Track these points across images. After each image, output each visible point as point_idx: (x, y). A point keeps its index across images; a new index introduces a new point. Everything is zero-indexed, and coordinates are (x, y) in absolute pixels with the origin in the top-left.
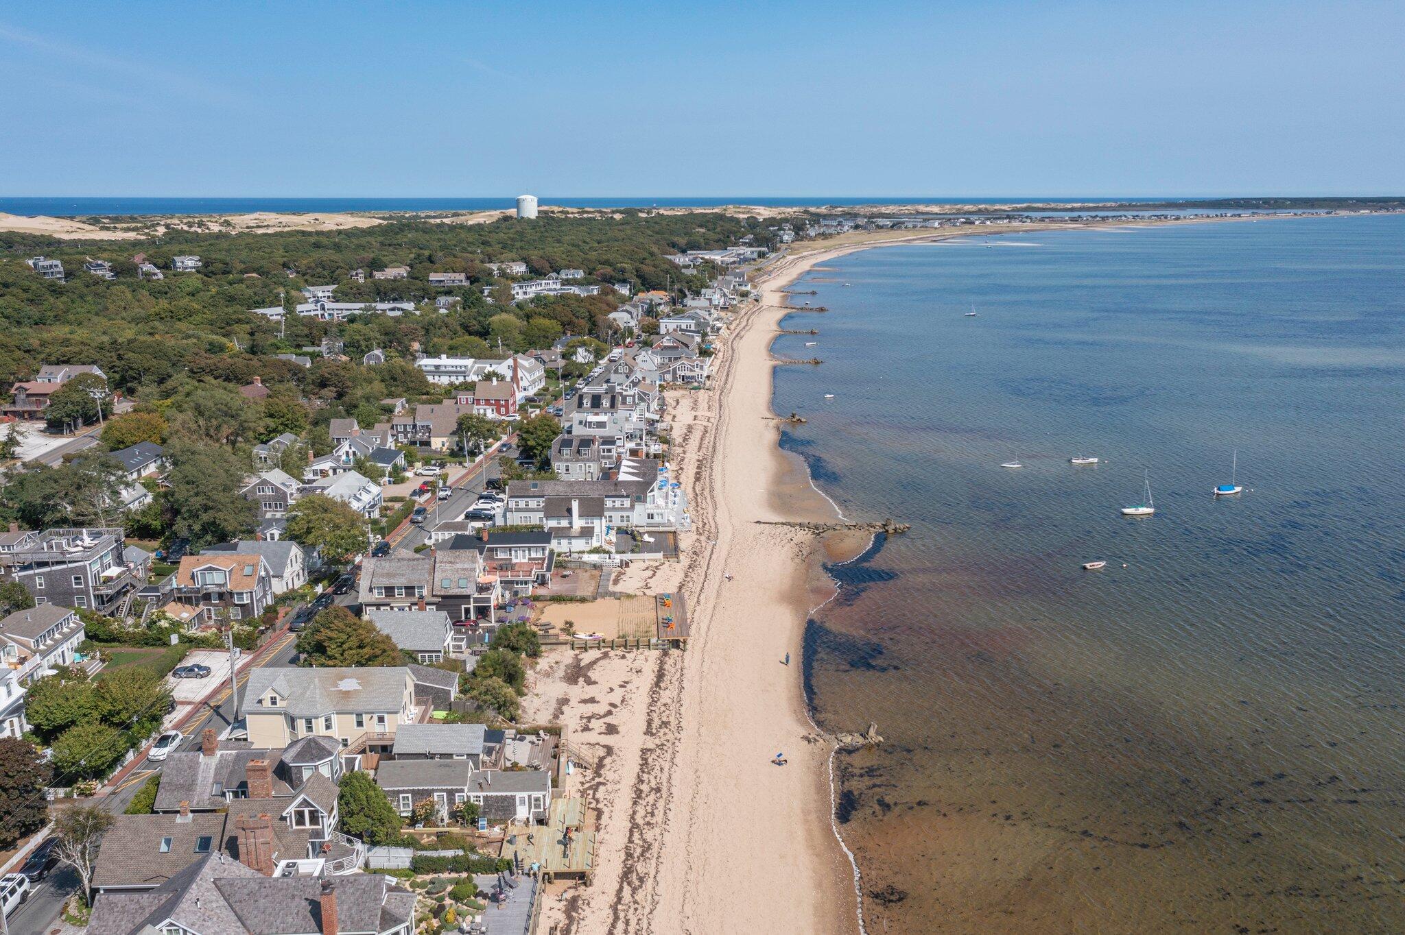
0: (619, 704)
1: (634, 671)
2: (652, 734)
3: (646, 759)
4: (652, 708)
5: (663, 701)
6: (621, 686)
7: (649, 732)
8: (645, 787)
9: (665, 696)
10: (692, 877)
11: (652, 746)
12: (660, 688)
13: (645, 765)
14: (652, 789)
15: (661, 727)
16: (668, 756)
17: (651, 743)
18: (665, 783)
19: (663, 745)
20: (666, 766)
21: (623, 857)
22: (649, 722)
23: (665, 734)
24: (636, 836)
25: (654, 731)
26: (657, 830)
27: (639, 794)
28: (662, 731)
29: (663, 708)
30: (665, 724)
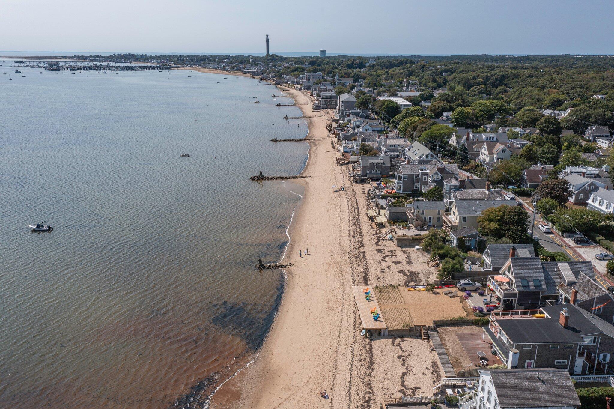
0: (381, 261)
1: (381, 278)
2: (361, 252)
3: (361, 244)
4: (364, 262)
5: (361, 267)
6: (384, 269)
7: (363, 253)
8: (359, 237)
9: (360, 269)
10: (339, 222)
11: (360, 249)
12: (364, 272)
13: (361, 242)
14: (356, 237)
15: (359, 256)
16: (353, 247)
17: (361, 249)
18: (352, 240)
19: (356, 250)
20: (353, 244)
21: (360, 222)
22: (364, 256)
23: (356, 254)
24: (358, 226)
25: (361, 254)
26: (351, 228)
27: (361, 234)
28: (357, 254)
29: (360, 263)
30: (357, 258)
